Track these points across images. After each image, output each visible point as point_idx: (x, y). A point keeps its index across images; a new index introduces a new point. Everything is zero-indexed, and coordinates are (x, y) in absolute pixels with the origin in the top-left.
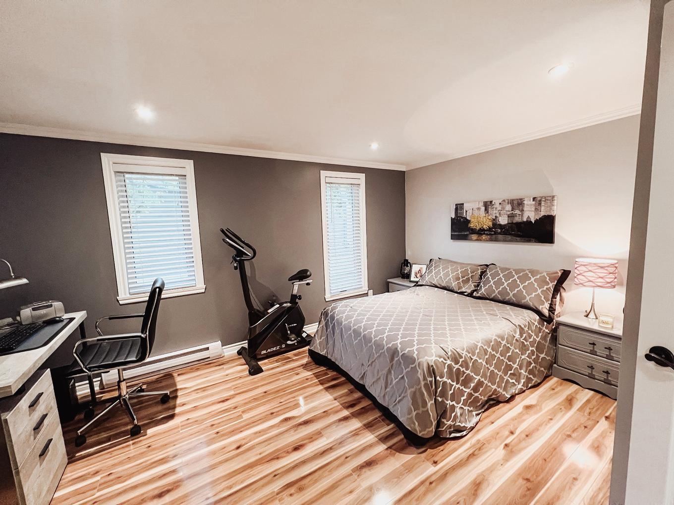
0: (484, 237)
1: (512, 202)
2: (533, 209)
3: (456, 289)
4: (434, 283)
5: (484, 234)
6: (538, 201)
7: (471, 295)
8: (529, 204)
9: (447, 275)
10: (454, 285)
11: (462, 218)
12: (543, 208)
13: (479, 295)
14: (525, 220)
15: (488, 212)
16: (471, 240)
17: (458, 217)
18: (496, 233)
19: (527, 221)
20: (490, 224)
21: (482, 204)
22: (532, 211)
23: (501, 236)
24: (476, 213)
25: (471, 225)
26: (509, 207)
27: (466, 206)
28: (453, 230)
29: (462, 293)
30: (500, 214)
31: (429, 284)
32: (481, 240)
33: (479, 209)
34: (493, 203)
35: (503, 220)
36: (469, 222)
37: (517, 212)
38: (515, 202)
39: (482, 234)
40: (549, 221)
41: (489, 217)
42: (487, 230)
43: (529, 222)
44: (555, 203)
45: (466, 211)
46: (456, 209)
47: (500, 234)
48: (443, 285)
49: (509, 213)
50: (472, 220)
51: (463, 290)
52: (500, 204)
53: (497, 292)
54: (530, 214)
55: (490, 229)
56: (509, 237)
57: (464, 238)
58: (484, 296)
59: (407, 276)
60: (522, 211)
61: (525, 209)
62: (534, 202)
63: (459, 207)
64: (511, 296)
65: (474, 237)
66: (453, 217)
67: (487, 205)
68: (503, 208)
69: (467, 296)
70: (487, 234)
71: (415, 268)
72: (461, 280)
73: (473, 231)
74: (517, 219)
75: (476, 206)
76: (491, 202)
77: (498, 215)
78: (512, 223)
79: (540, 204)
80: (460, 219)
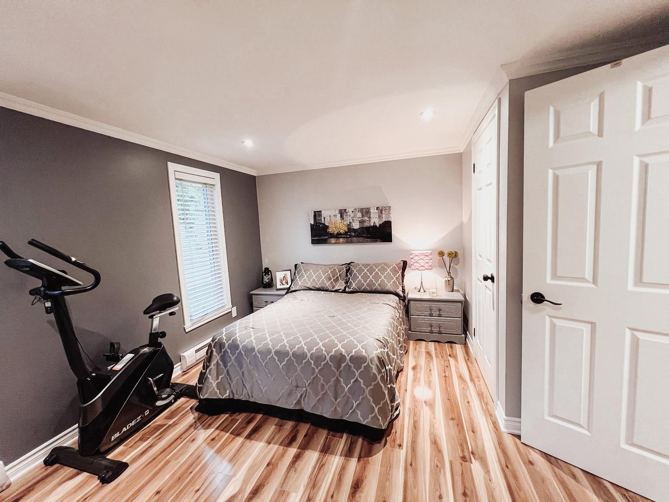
0: (341, 240)
1: (361, 210)
2: (377, 216)
3: (330, 288)
4: (308, 286)
5: (341, 237)
6: (380, 210)
7: (344, 291)
8: (374, 212)
9: (319, 277)
10: (328, 284)
11: (321, 224)
12: (384, 215)
13: (351, 290)
14: (372, 225)
15: (343, 219)
16: (331, 243)
17: (317, 223)
18: (351, 236)
19: (374, 226)
20: (346, 229)
21: (337, 212)
22: (376, 218)
23: (355, 238)
24: (333, 219)
25: (330, 230)
26: (359, 215)
27: (324, 214)
28: (312, 236)
29: (336, 291)
30: (353, 219)
31: (303, 288)
32: (339, 243)
33: (335, 216)
34: (347, 211)
35: (356, 226)
36: (327, 227)
37: (366, 218)
38: (364, 211)
39: (339, 238)
40: (387, 225)
41: (345, 223)
42: (343, 234)
43: (375, 227)
44: (391, 211)
45: (324, 218)
46: (315, 216)
47: (354, 236)
48: (317, 287)
49: (360, 219)
50: (330, 226)
51: (337, 288)
52: (353, 212)
53: (365, 284)
54: (375, 220)
55: (346, 233)
56: (362, 239)
57: (323, 242)
58: (356, 290)
59: (270, 285)
60: (370, 217)
61: (372, 216)
62: (377, 211)
63: (317, 214)
64: (377, 286)
65: (333, 240)
66: (313, 223)
67: (342, 213)
68: (355, 215)
69: (342, 292)
70: (344, 238)
71: (279, 276)
72: (332, 279)
73: (332, 236)
74: (366, 224)
75: (332, 213)
76: (345, 210)
77: (351, 221)
78: (363, 227)
79: (381, 212)
80: (319, 225)
